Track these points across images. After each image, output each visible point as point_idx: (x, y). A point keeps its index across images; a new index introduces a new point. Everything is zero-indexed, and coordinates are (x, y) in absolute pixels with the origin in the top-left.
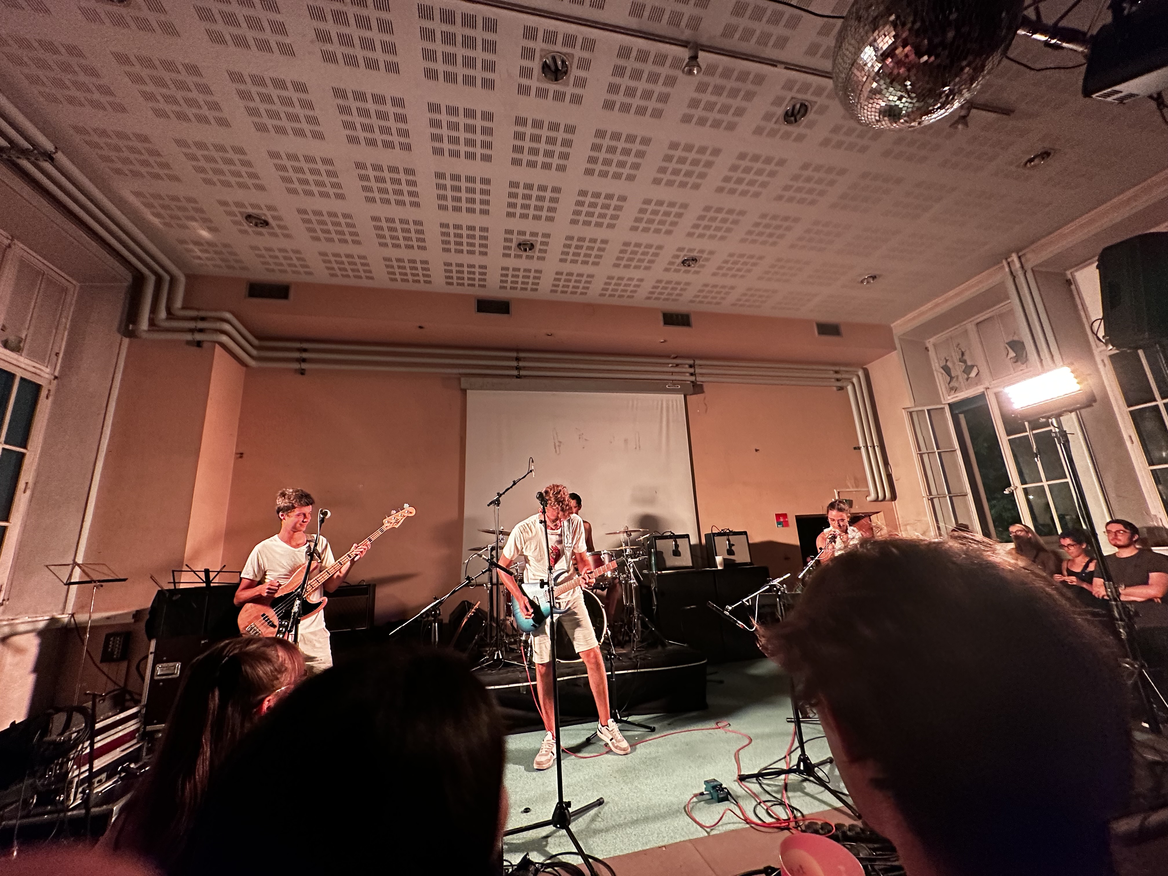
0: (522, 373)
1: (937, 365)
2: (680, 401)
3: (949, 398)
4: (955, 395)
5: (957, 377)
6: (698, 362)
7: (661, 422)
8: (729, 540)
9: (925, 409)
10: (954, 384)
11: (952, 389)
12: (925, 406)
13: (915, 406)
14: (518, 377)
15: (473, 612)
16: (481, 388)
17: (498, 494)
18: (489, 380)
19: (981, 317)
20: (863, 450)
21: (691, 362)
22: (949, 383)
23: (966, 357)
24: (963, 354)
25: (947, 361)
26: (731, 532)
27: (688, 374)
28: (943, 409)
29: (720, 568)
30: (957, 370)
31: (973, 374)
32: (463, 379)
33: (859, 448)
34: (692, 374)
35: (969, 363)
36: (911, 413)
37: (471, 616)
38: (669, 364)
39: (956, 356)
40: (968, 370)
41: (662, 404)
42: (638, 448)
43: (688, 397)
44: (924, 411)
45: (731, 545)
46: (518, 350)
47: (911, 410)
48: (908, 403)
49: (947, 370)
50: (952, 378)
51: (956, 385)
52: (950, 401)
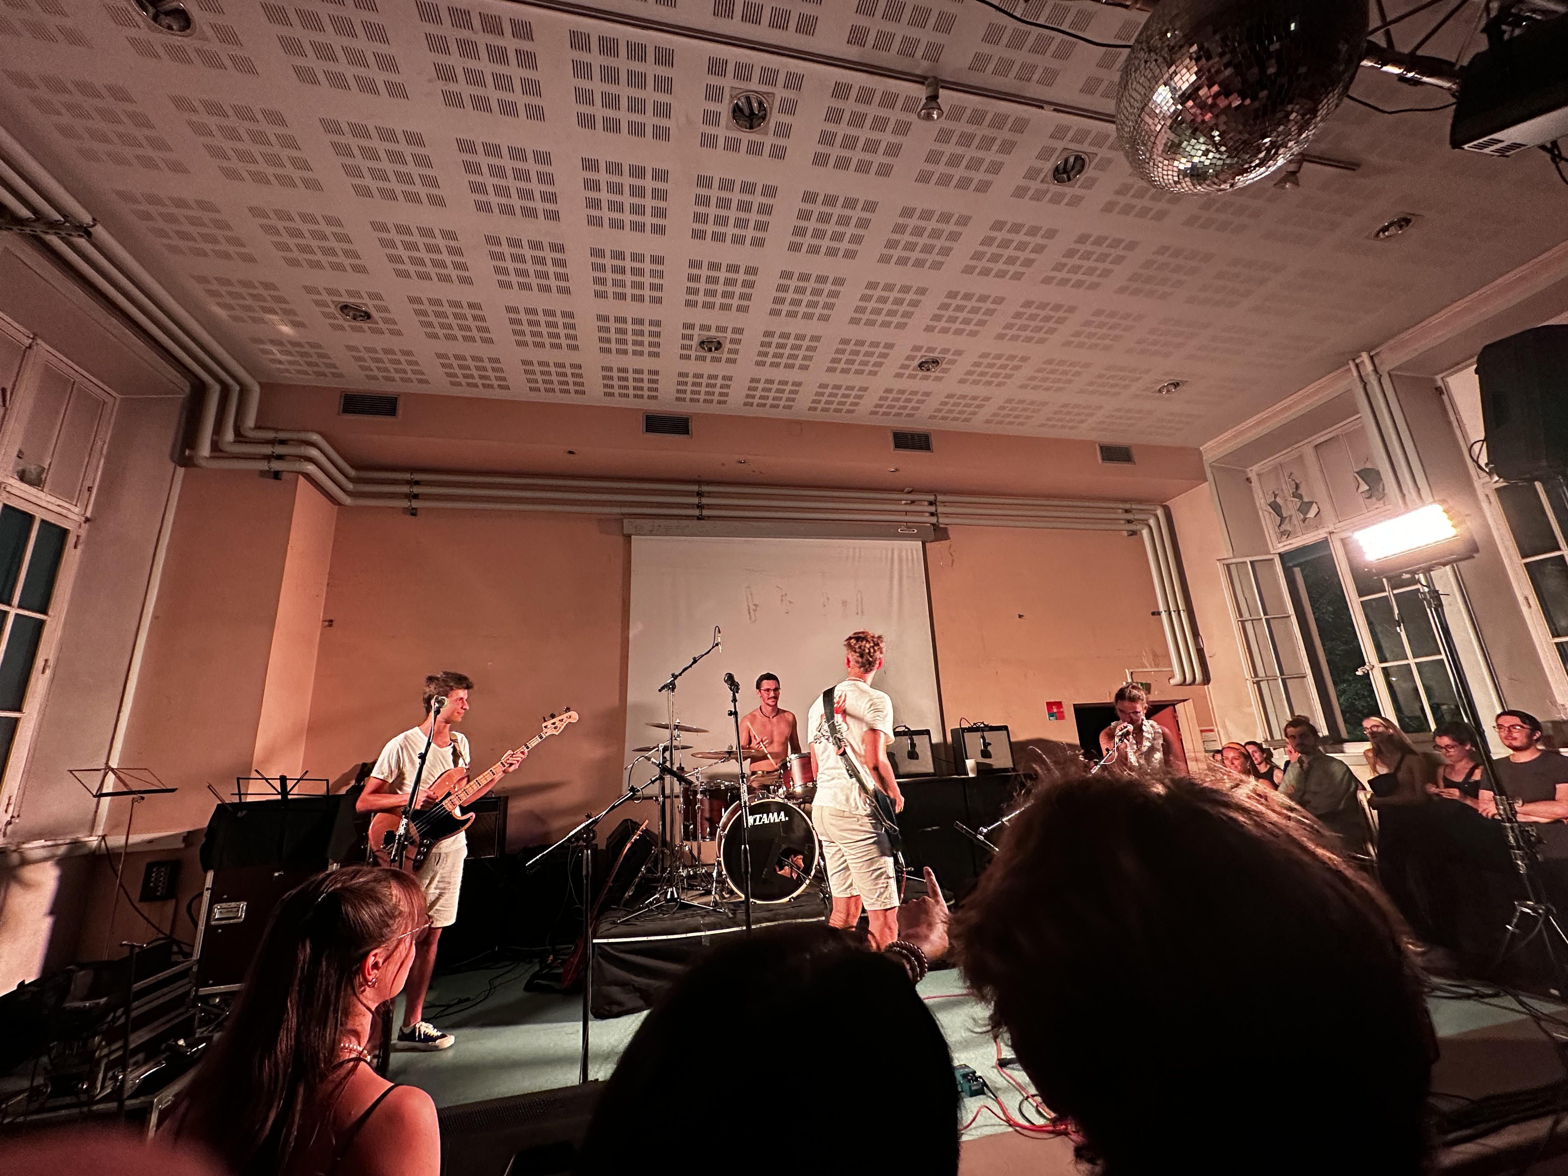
0: (705, 512)
1: (1262, 501)
2: (917, 551)
3: (1280, 545)
4: (1288, 542)
5: (1291, 516)
6: (940, 498)
7: (892, 578)
8: (983, 738)
9: (1248, 560)
10: (1286, 527)
11: (1283, 533)
12: (1247, 557)
13: (1234, 557)
14: (700, 518)
15: (639, 835)
16: (651, 533)
17: (673, 675)
18: (663, 522)
19: (1321, 437)
20: (1164, 616)
21: (932, 498)
22: (1280, 525)
23: (1302, 491)
24: (1297, 487)
25: (1275, 497)
26: (986, 726)
27: (927, 514)
28: (1272, 560)
29: (971, 775)
30: (1290, 507)
31: (1312, 514)
32: (625, 521)
33: (1159, 613)
34: (932, 514)
35: (1306, 500)
36: (1228, 566)
37: (636, 840)
38: (901, 501)
39: (1288, 489)
40: (1305, 507)
41: (893, 554)
42: (860, 613)
43: (927, 545)
44: (1246, 562)
45: (986, 745)
46: (699, 482)
47: (1229, 561)
48: (1226, 553)
49: (1276, 508)
50: (1283, 519)
51: (1289, 528)
52: (1281, 550)
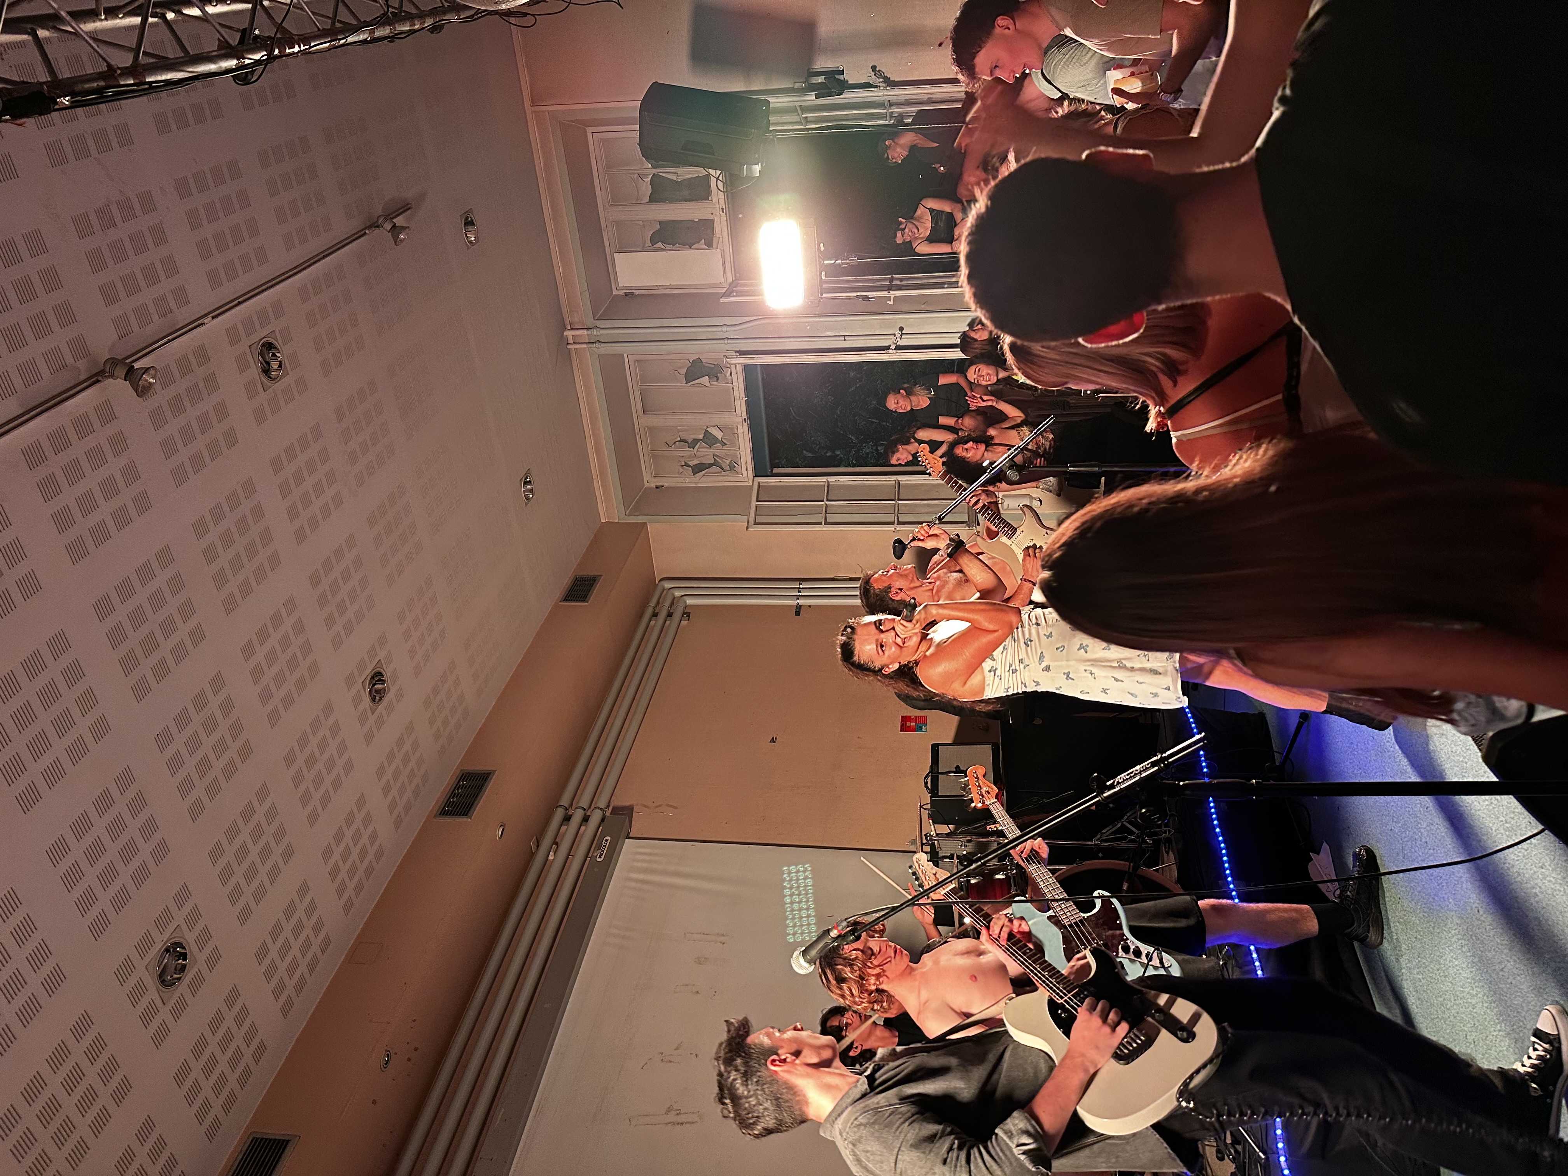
1: (687, 480)
2: (638, 847)
3: (745, 474)
4: (744, 466)
5: (714, 455)
6: (565, 801)
7: (675, 887)
9: (754, 503)
10: (726, 463)
11: (732, 468)
12: (750, 503)
13: (748, 515)
19: (636, 405)
20: (801, 602)
21: (559, 814)
22: (723, 469)
23: (690, 438)
24: (685, 441)
25: (687, 465)
26: (930, 771)
27: (583, 828)
28: (759, 483)
30: (705, 454)
31: (719, 435)
33: (799, 608)
34: (586, 819)
35: (701, 437)
36: (756, 524)
38: (547, 859)
39: (684, 451)
40: (709, 439)
41: (634, 880)
42: (722, 939)
43: (630, 836)
44: (757, 507)
47: (752, 520)
48: (741, 522)
49: (699, 468)
50: (716, 464)
51: (728, 462)
52: (751, 473)
